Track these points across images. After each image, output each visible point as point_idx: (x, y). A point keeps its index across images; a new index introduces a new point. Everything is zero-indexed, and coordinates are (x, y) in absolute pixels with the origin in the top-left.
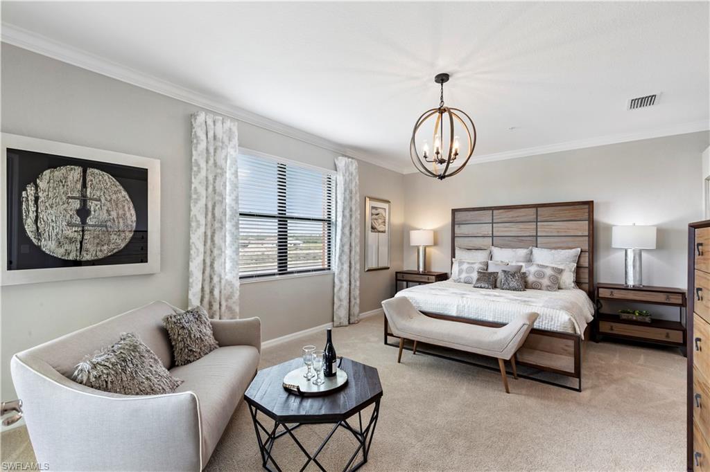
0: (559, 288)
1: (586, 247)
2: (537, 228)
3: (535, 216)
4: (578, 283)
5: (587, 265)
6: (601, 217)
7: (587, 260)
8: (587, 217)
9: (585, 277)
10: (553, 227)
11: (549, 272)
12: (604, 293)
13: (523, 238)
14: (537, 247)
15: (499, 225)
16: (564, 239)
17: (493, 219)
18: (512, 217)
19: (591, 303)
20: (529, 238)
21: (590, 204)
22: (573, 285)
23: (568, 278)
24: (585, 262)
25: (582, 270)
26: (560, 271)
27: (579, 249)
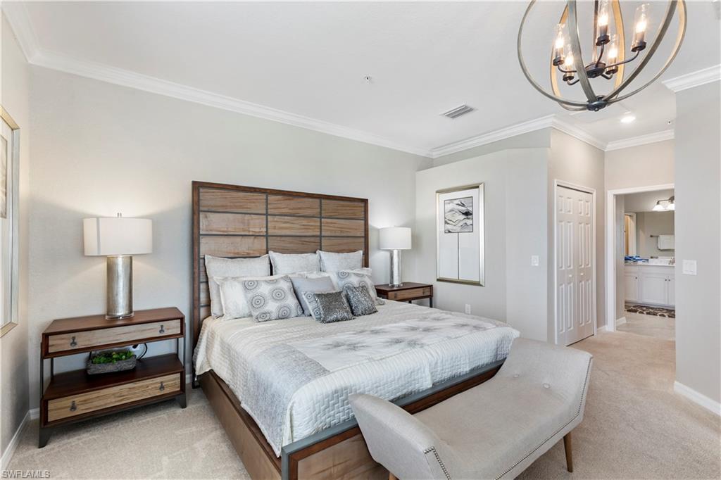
2: (321, 226)
3: (319, 210)
8: (363, 216)
10: (336, 225)
13: (307, 239)
14: (321, 250)
15: (276, 218)
17: (267, 209)
18: (294, 209)
20: (312, 239)
21: (365, 201)
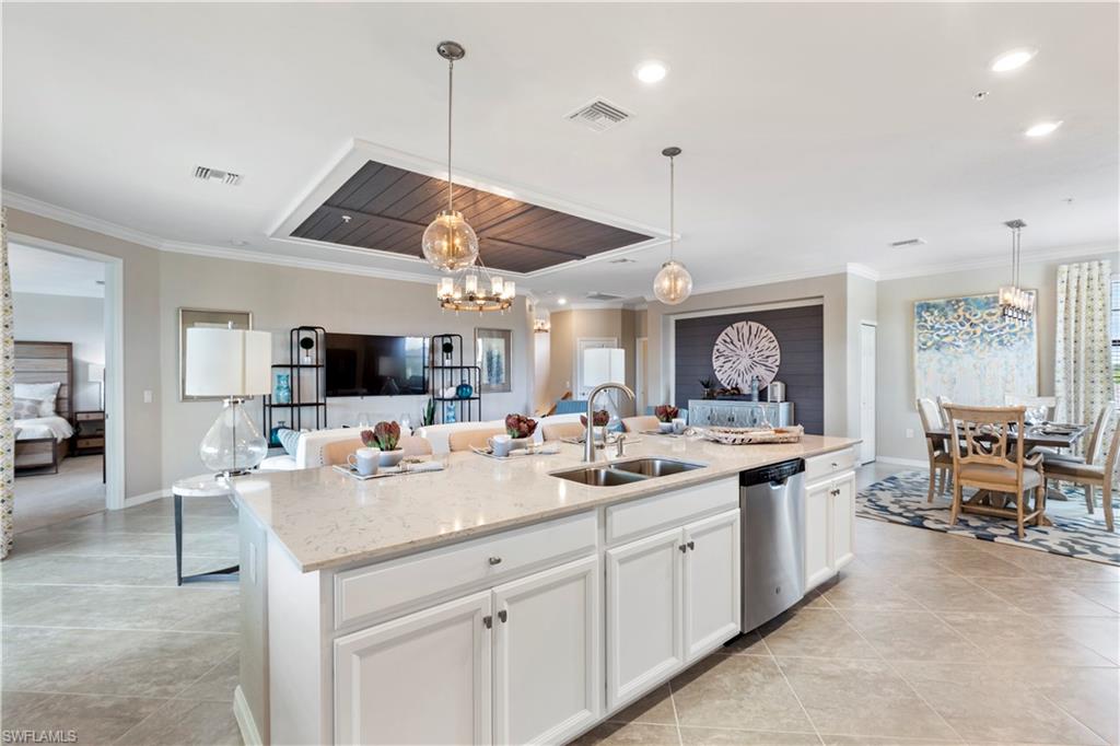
0: (39, 417)
1: (65, 381)
4: (58, 412)
5: (66, 396)
6: (79, 355)
7: (66, 392)
8: (67, 356)
9: (65, 406)
11: (27, 404)
12: (80, 417)
16: (41, 374)
19: (70, 426)
21: (69, 345)
22: (52, 413)
23: (48, 407)
24: (65, 393)
25: (61, 401)
26: (40, 402)
27: (59, 384)
